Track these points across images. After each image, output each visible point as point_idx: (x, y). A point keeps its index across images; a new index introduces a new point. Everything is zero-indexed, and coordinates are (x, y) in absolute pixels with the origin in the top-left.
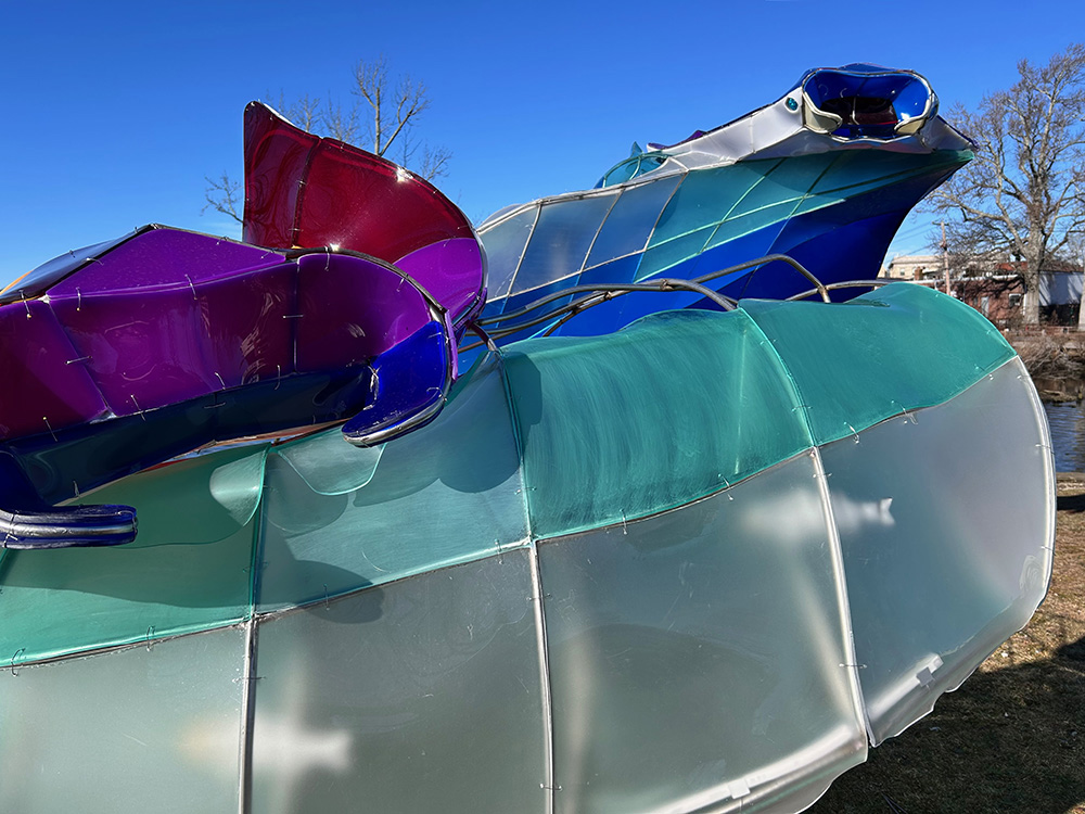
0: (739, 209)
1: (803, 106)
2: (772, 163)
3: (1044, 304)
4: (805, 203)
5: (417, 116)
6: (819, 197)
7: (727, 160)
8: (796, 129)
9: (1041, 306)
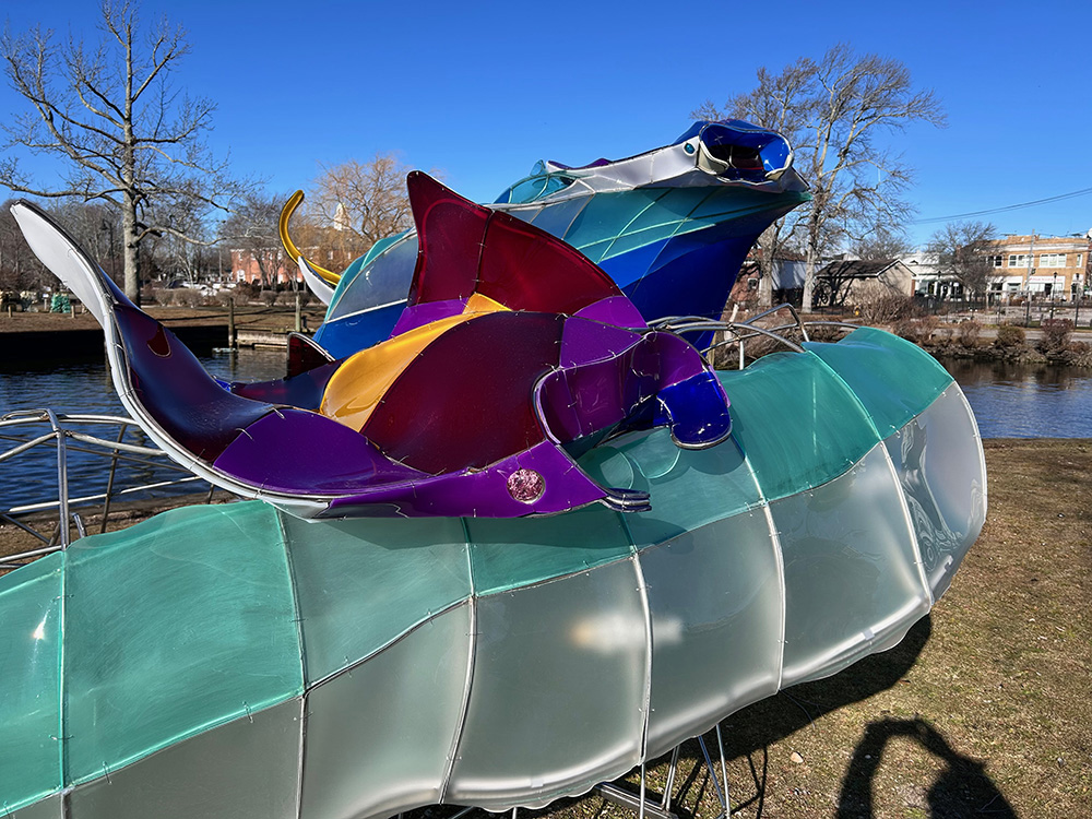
0: (633, 227)
1: (698, 152)
2: (664, 193)
3: (776, 288)
4: (685, 226)
5: (176, 61)
6: (696, 221)
7: (628, 186)
8: (690, 168)
9: (773, 290)
